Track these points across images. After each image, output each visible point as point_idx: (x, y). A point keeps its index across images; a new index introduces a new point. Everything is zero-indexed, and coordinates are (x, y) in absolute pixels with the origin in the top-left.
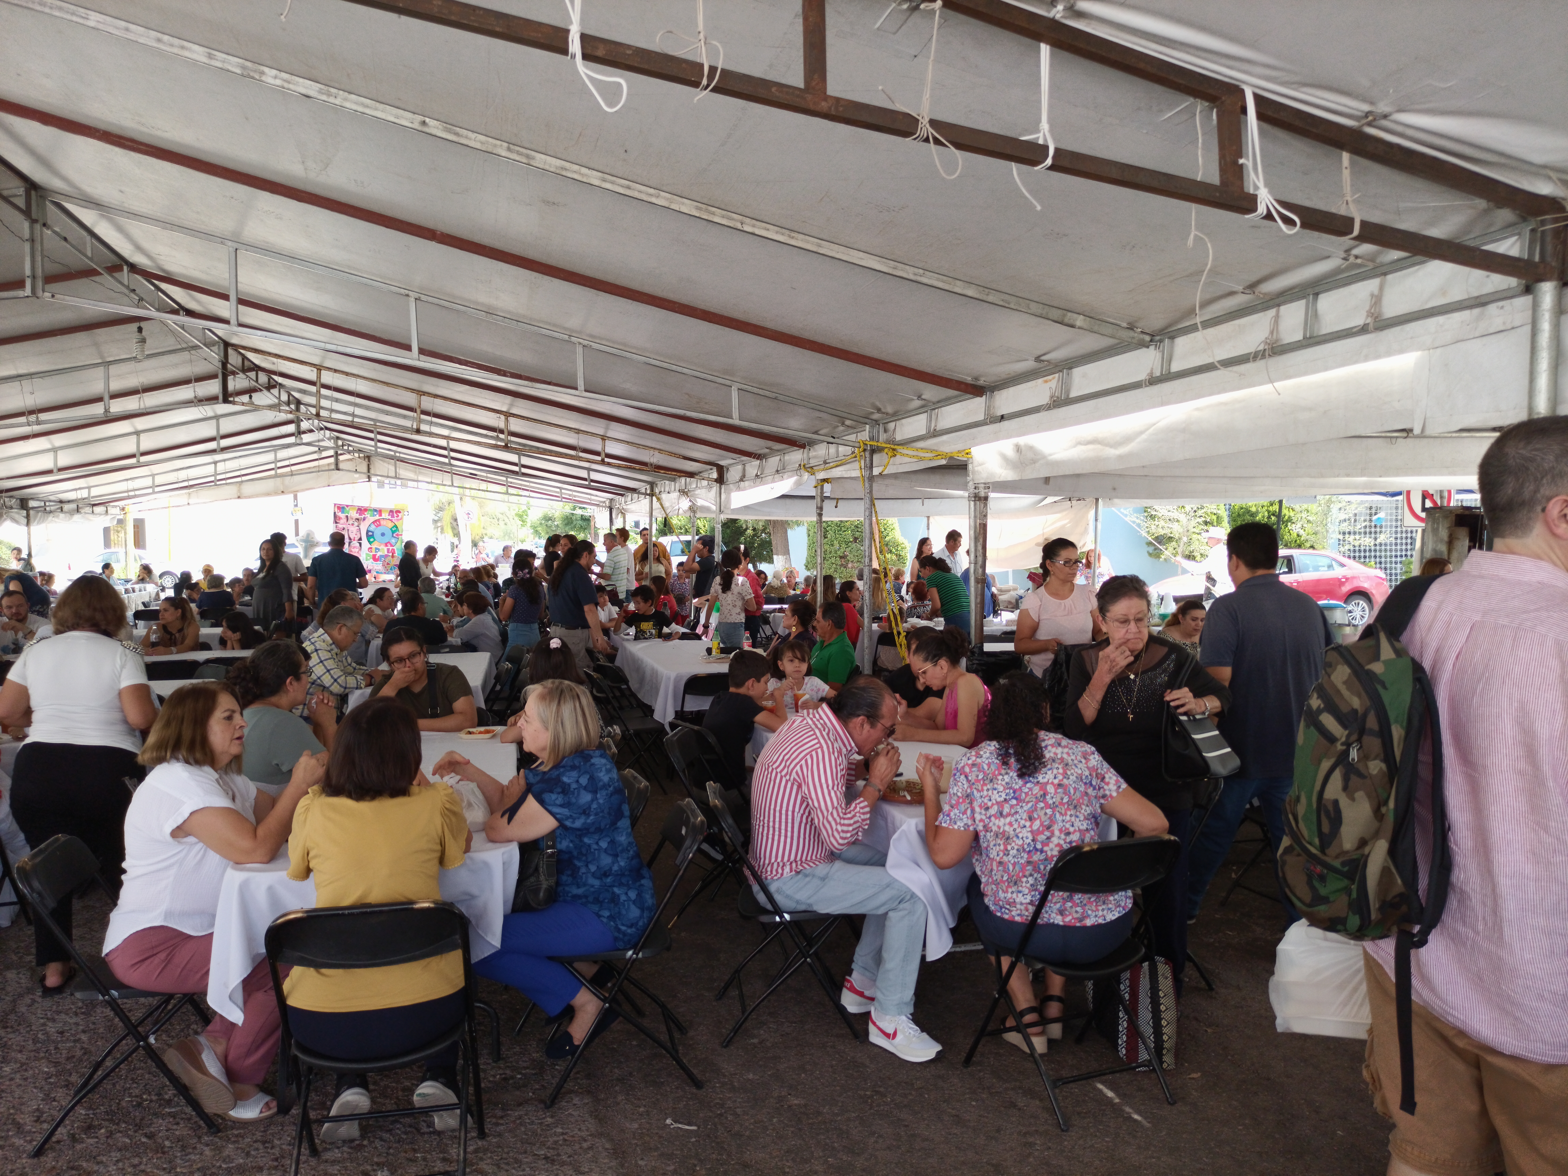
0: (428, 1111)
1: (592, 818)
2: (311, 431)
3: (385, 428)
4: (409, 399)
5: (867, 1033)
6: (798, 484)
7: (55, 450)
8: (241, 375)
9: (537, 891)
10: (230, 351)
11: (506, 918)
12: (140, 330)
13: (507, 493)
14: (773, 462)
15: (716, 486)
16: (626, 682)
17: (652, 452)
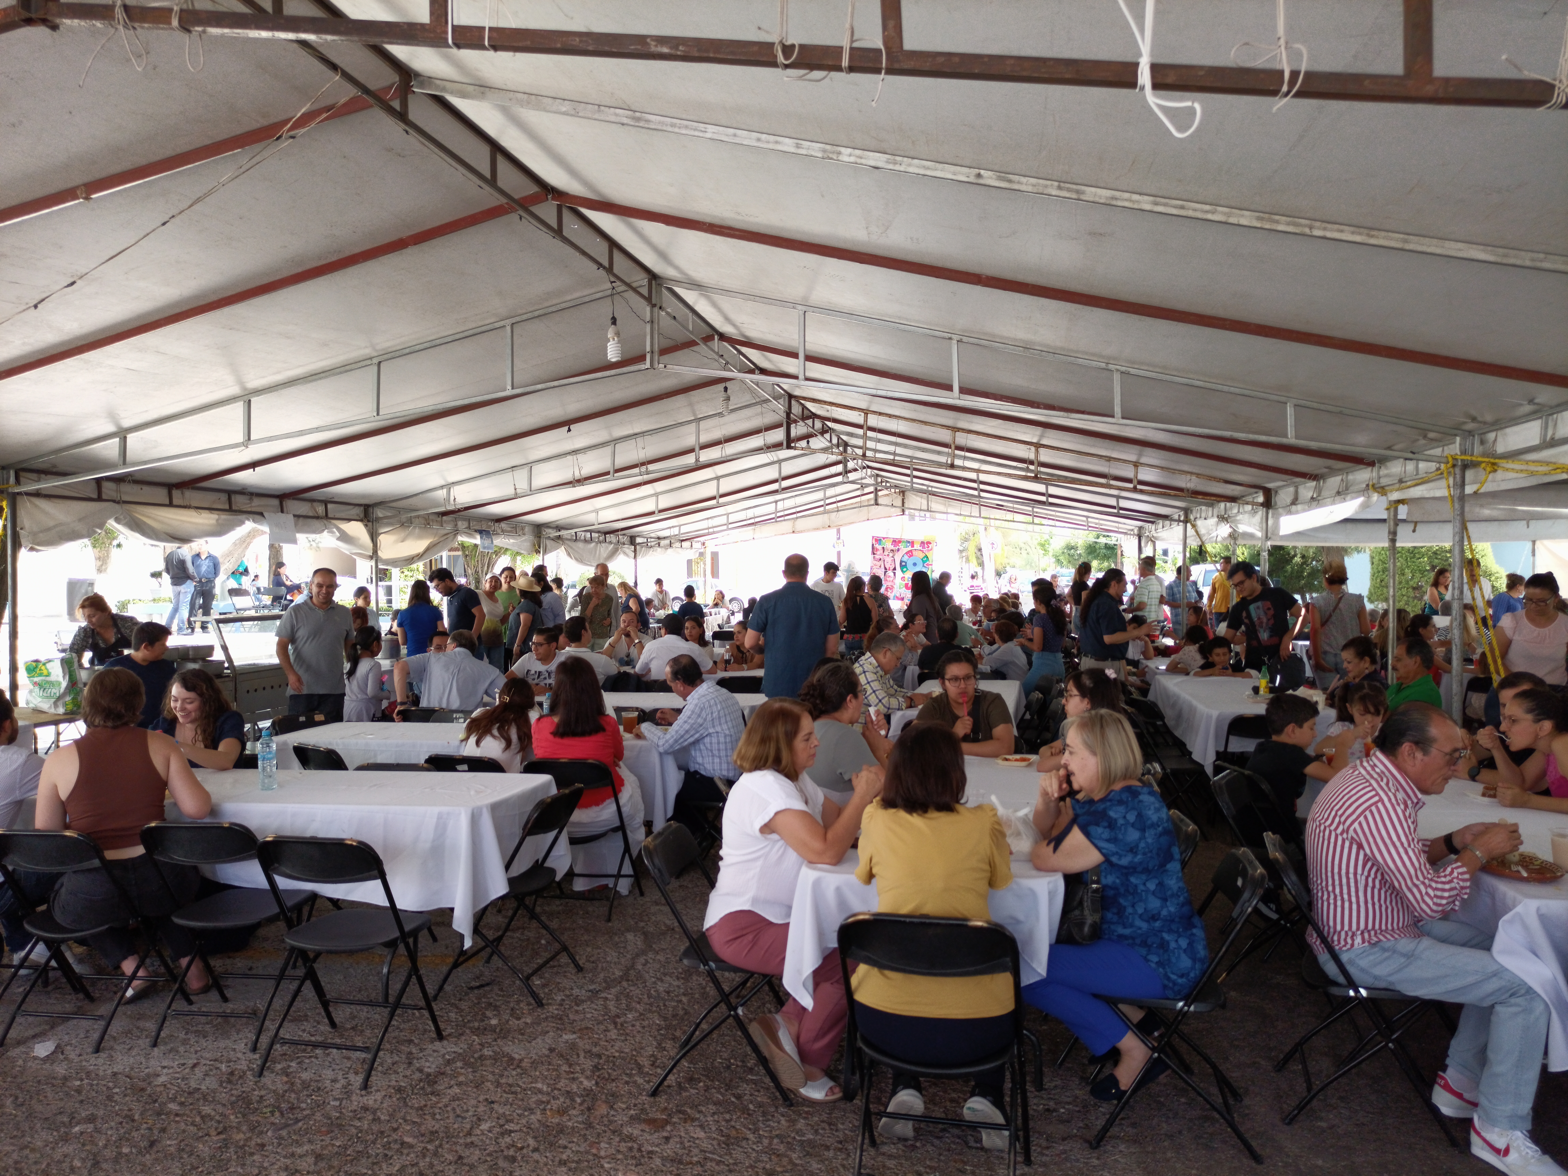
0: (975, 1127)
1: (1139, 857)
2: (855, 470)
3: (923, 465)
4: (944, 436)
5: (1468, 1144)
6: (1364, 506)
7: (657, 495)
8: (801, 423)
9: (1081, 925)
10: (793, 402)
11: (1052, 947)
12: (726, 389)
13: (1033, 523)
14: (1334, 482)
15: (1261, 512)
16: (1161, 717)
17: (1189, 477)
